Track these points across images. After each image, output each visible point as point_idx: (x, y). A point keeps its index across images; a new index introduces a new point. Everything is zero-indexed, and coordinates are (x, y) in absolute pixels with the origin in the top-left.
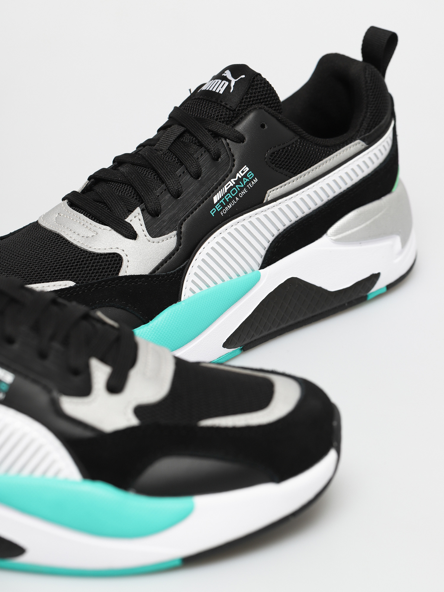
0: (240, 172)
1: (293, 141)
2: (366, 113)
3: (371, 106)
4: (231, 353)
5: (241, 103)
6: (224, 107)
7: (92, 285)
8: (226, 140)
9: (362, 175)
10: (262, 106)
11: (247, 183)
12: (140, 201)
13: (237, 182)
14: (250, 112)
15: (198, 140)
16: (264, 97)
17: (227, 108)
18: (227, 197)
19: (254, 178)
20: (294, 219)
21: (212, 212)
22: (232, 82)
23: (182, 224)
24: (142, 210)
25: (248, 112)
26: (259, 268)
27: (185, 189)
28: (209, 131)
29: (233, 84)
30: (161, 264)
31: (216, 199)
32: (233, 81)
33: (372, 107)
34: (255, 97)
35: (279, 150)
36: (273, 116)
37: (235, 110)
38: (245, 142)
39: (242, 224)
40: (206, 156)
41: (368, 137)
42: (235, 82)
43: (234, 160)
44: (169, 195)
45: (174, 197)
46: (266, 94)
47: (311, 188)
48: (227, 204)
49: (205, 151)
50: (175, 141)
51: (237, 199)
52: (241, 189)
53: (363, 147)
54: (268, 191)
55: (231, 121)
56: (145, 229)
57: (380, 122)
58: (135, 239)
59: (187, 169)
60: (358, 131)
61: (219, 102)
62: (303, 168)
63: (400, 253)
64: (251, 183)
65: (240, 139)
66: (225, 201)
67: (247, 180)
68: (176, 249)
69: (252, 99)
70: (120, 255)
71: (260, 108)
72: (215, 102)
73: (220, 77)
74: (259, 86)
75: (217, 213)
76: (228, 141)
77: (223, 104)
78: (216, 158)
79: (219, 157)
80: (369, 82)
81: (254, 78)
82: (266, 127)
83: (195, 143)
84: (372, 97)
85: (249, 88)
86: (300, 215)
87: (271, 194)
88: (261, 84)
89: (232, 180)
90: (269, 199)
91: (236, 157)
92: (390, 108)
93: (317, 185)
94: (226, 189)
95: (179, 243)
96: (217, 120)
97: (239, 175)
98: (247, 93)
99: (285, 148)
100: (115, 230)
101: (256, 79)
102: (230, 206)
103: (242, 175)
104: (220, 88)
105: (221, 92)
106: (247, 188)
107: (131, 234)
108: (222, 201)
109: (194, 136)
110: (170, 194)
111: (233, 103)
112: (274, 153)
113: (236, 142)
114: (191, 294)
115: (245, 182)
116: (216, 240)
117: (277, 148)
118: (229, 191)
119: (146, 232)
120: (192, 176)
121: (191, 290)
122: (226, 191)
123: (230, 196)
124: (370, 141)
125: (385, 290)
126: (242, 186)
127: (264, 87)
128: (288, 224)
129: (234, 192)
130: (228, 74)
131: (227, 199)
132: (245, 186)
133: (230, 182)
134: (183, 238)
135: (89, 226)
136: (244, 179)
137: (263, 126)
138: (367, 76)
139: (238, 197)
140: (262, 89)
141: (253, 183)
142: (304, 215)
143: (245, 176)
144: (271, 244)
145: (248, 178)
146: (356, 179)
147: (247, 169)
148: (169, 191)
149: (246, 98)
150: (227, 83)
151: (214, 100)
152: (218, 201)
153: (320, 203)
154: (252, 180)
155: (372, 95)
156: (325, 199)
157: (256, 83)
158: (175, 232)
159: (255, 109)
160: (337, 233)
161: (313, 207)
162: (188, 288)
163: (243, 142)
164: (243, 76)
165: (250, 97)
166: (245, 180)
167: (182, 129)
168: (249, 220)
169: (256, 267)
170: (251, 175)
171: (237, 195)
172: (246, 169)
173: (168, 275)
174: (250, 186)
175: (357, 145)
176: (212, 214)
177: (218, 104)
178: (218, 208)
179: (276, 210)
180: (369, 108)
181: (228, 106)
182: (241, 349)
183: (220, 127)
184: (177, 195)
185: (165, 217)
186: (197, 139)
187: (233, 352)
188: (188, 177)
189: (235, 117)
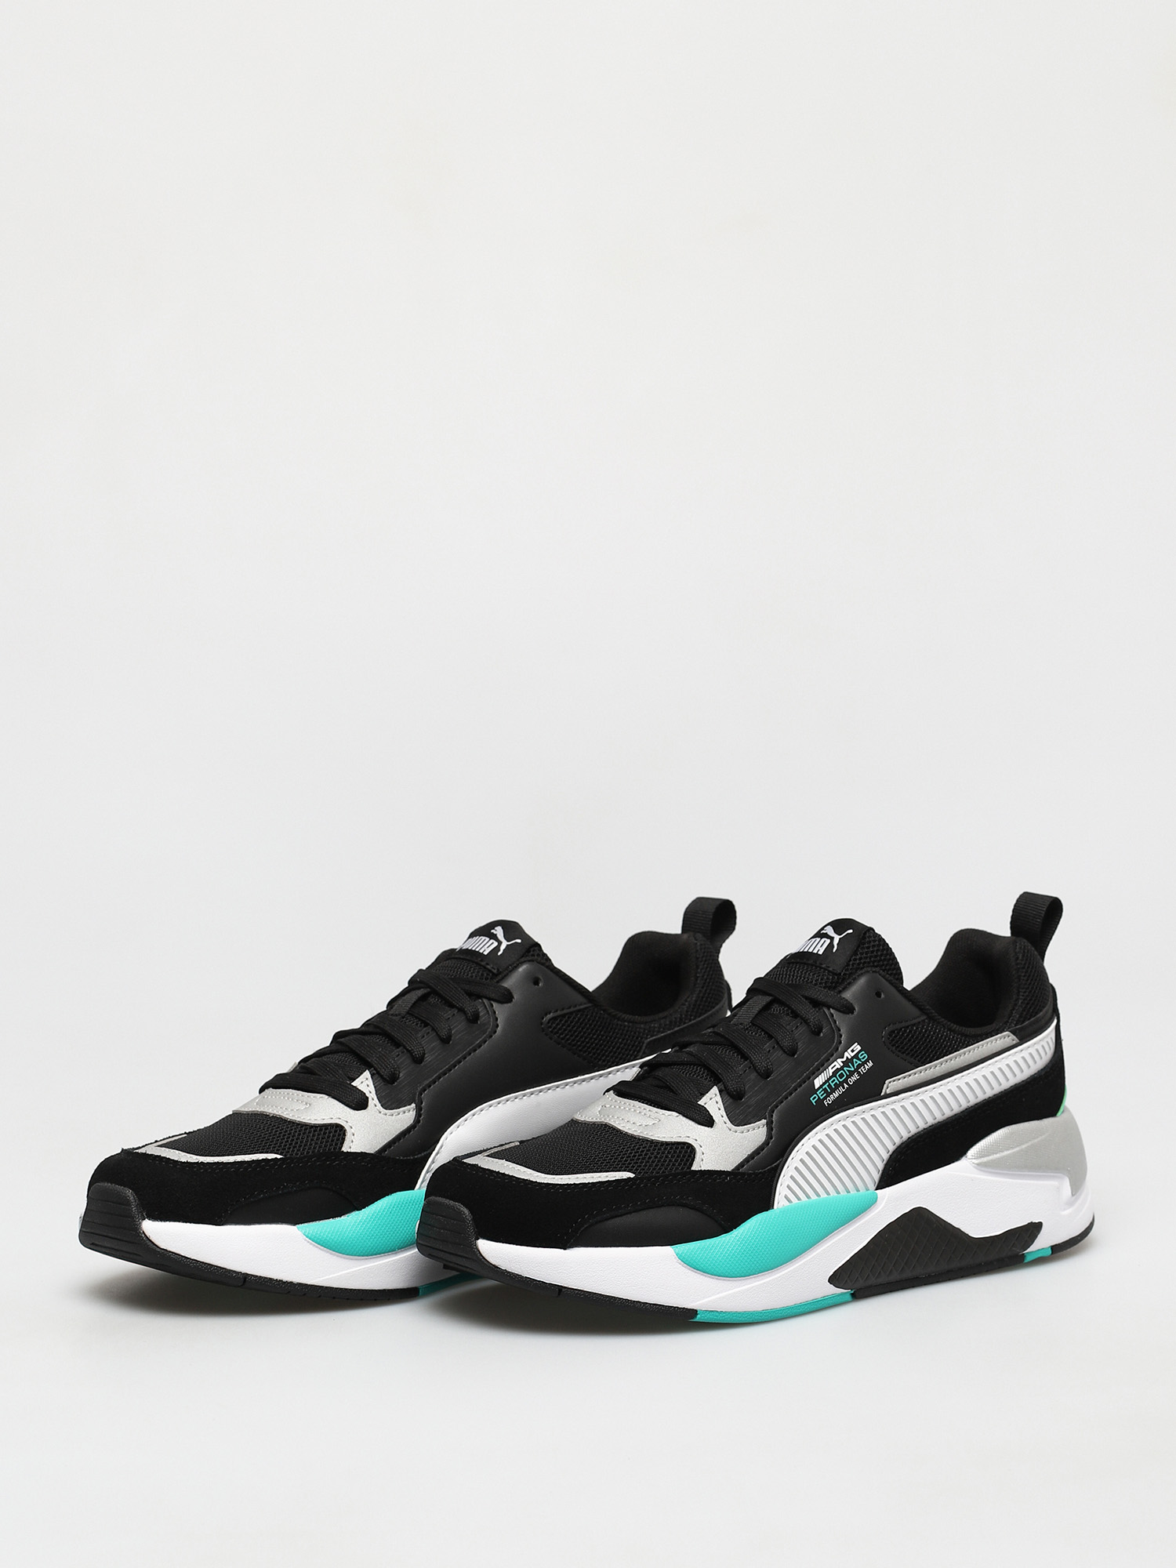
0: (849, 1051)
1: (920, 1019)
2: (1017, 1000)
3: (1024, 990)
4: (839, 1295)
5: (848, 965)
6: (825, 969)
7: (657, 1178)
8: (829, 1009)
9: (1013, 1081)
10: (877, 969)
11: (859, 1066)
12: (716, 1080)
13: (846, 1064)
14: (860, 976)
15: (792, 1009)
16: (878, 958)
17: (829, 971)
18: (832, 1082)
19: (867, 1061)
20: (922, 1126)
21: (813, 1099)
22: (835, 939)
23: (773, 1112)
24: (720, 1091)
25: (858, 976)
26: (875, 1188)
27: (776, 1069)
28: (806, 998)
29: (836, 942)
30: (747, 1160)
31: (818, 1082)
32: (837, 938)
33: (1025, 992)
34: (866, 958)
35: (901, 1029)
36: (892, 984)
37: (840, 974)
38: (855, 1013)
39: (852, 1120)
40: (803, 1029)
41: (1021, 1030)
42: (840, 939)
43: (841, 1036)
44: (755, 1074)
45: (761, 1076)
46: (881, 955)
47: (944, 1084)
48: (833, 1091)
49: (801, 1023)
50: (760, 1012)
51: (846, 1086)
52: (851, 1073)
53: (1014, 1042)
54: (887, 1082)
55: (835, 988)
56: (724, 1114)
57: (1037, 1013)
58: (712, 1127)
59: (778, 1043)
60: (1006, 1023)
61: (818, 964)
62: (934, 1056)
63: (1070, 1204)
64: (864, 1067)
65: (847, 1009)
66: (829, 1086)
67: (859, 1062)
68: (766, 1143)
69: (862, 961)
70: (692, 1146)
71: (873, 972)
72: (812, 965)
73: (820, 935)
74: (872, 943)
75: (820, 1101)
76: (832, 1011)
77: (824, 966)
78: (817, 1032)
79: (820, 1031)
80: (1020, 958)
81: (865, 933)
82: (883, 996)
83: (788, 1014)
84: (1025, 978)
85: (859, 946)
86: (931, 1121)
87: (891, 1085)
88: (874, 941)
89: (839, 1060)
90: (888, 1092)
91: (842, 1031)
92: (1051, 999)
93: (952, 1082)
94: (830, 1071)
95: (769, 1136)
96: (816, 985)
97: (848, 1054)
98: (855, 953)
99: (908, 1027)
100: (684, 1116)
101: (867, 935)
102: (836, 1095)
103: (853, 1054)
104: (820, 947)
105: (821, 953)
106: (859, 1073)
107: (707, 1121)
108: (826, 1086)
109: (787, 1006)
110: (757, 1072)
111: (837, 966)
112: (893, 1032)
113: (843, 1012)
114: (787, 1203)
115: (855, 1065)
116: (819, 1136)
117: (898, 1026)
118: (835, 1073)
119: (726, 1118)
120: (785, 1052)
121: (786, 1197)
122: (831, 1074)
123: (836, 1081)
124: (1024, 1036)
125: (1049, 1252)
126: (853, 1069)
127: (879, 945)
128: (914, 1130)
129: (841, 1076)
130: (830, 931)
131: (832, 1084)
132: (856, 1070)
133: (835, 1063)
134: (774, 1129)
135: (648, 1114)
136: (855, 1060)
137: (878, 995)
138: (1017, 950)
139: (848, 1084)
140: (875, 949)
141: (867, 1067)
142: (936, 1121)
143: (856, 1056)
144: (891, 1156)
145: (860, 1060)
146: (1006, 1085)
147: (859, 1048)
148: (755, 1068)
149: (855, 960)
150: (828, 941)
151: (811, 962)
152: (821, 1086)
153: (957, 1109)
154: (865, 1062)
155: (1024, 976)
156: (965, 1105)
157: (867, 940)
158: (764, 1121)
159: (868, 972)
160: (981, 1155)
161: (948, 1113)
162: (783, 1194)
163: (853, 1013)
164: (851, 931)
165: (860, 959)
166: (857, 1062)
167: (769, 999)
168: (862, 1116)
169: (872, 1187)
170: (864, 1056)
171: (846, 1081)
172: (857, 1047)
173: (757, 1175)
174: (862, 1070)
175: (1005, 1038)
176: (813, 1102)
177: (816, 967)
178: (820, 1094)
179: (897, 1107)
180: (1021, 994)
181: (831, 969)
182: (852, 1294)
183: (821, 994)
184: (766, 1074)
185: (751, 1099)
186: (789, 1008)
187: (842, 1294)
188: (778, 1054)
189: (840, 984)
